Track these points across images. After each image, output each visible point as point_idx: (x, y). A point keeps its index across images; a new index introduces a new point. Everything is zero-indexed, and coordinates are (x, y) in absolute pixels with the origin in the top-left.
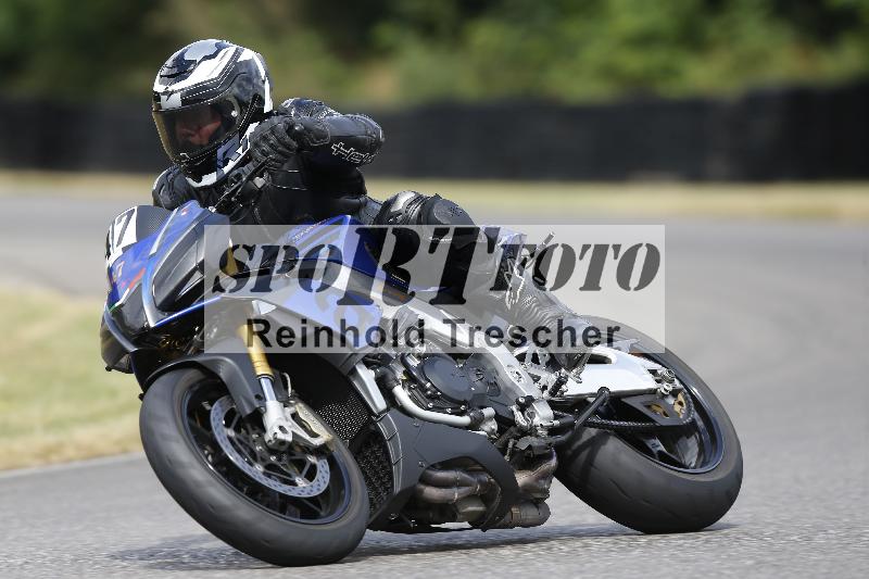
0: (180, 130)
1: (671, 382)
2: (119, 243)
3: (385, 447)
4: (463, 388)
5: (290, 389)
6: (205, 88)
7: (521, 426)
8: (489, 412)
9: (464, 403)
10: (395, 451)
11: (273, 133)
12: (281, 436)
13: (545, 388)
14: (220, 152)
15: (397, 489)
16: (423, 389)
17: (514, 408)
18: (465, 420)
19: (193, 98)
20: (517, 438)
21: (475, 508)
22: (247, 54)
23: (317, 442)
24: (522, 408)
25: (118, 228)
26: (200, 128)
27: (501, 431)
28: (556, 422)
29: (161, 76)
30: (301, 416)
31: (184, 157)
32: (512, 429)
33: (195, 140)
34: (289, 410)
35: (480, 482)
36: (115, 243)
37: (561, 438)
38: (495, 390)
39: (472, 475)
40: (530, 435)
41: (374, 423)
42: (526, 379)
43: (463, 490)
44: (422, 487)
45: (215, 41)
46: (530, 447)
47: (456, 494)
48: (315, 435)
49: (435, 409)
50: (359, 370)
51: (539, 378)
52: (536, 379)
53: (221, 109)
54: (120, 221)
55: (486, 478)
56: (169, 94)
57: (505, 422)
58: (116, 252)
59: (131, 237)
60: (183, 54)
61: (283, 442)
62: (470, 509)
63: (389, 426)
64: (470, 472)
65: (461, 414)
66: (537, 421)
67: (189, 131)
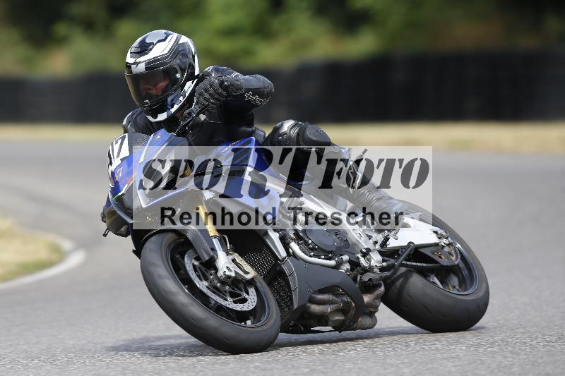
0: (142, 86)
1: (447, 238)
2: (118, 156)
3: (287, 280)
4: (330, 243)
5: (228, 245)
6: (158, 60)
7: (364, 266)
8: (346, 258)
9: (331, 252)
10: (294, 283)
11: (211, 87)
12: (228, 273)
13: (376, 243)
14: (169, 99)
15: (295, 306)
16: (306, 244)
17: (359, 255)
18: (333, 263)
19: (151, 66)
20: (362, 274)
21: (339, 317)
22: (184, 39)
23: (248, 277)
24: (364, 255)
25: (116, 147)
26: (156, 85)
27: (352, 270)
28: (385, 264)
29: (131, 53)
30: (238, 261)
31: (147, 103)
32: (358, 268)
33: (154, 92)
34: (231, 257)
35: (342, 301)
36: (115, 157)
37: (387, 274)
38: (347, 244)
39: (337, 297)
40: (369, 272)
41: (280, 265)
42: (364, 238)
43: (333, 306)
44: (309, 304)
45: (164, 31)
46: (370, 279)
47: (329, 309)
48: (247, 273)
49: (315, 256)
50: (270, 233)
51: (371, 237)
52: (370, 237)
53: (169, 73)
54: (117, 143)
55: (345, 299)
56: (137, 64)
57: (355, 264)
58: (116, 162)
59: (125, 152)
60: (144, 39)
61: (229, 277)
62: (336, 318)
63: (289, 267)
64: (336, 295)
65: (330, 259)
66: (373, 263)
67: (150, 87)
